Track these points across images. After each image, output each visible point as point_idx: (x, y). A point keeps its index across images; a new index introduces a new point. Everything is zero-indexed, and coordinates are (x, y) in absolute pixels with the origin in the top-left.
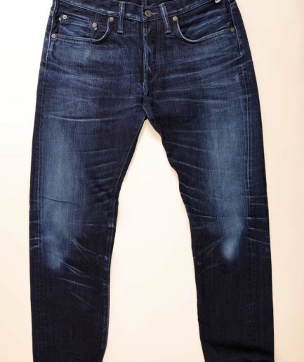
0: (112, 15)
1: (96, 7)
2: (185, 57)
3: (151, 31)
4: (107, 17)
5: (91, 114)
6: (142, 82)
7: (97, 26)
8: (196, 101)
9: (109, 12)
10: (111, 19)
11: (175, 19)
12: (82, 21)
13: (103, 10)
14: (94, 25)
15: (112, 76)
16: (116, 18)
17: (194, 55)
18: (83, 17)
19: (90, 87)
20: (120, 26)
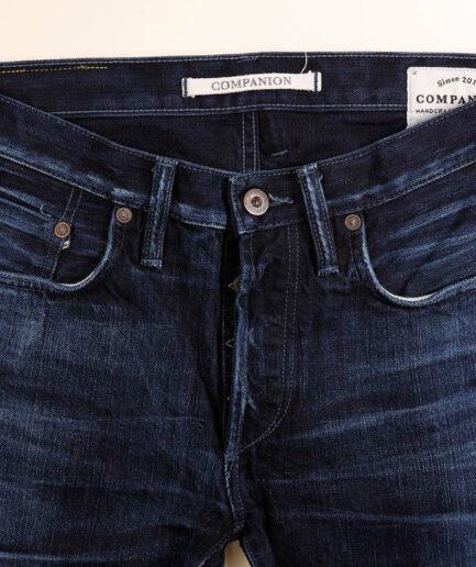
0: (127, 202)
1: (76, 168)
2: (381, 355)
3: (267, 269)
4: (110, 205)
5: (30, 538)
6: (221, 448)
7: (73, 236)
8: (416, 519)
9: (117, 192)
10: (124, 215)
11: (353, 222)
12: (18, 212)
13: (97, 180)
14: (62, 230)
15: (108, 413)
16: (141, 215)
17: (413, 349)
18: (25, 198)
19: (32, 448)
20: (153, 244)
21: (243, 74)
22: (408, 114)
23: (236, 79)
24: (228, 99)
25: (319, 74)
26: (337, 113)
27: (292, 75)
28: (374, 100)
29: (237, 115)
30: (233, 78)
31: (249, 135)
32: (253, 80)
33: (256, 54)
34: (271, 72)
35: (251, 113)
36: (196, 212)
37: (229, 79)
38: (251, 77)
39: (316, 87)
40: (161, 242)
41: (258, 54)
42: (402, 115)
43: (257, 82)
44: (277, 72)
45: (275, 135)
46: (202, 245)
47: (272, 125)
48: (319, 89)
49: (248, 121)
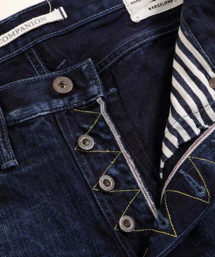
20: (4, 150)
21: (14, 28)
22: (127, 8)
23: (10, 32)
24: (11, 46)
25: (62, 8)
26: (84, 25)
27: (45, 15)
28: (102, 8)
29: (22, 54)
30: (8, 33)
31: (36, 63)
32: (22, 28)
33: (16, 14)
34: (31, 19)
35: (30, 49)
36: (24, 111)
37: (6, 34)
38: (19, 27)
39: (63, 16)
40: (10, 147)
41: (18, 13)
42: (124, 10)
43: (25, 27)
44: (34, 17)
45: (52, 54)
46: (40, 130)
47: (48, 49)
48: (66, 16)
49: (31, 55)
